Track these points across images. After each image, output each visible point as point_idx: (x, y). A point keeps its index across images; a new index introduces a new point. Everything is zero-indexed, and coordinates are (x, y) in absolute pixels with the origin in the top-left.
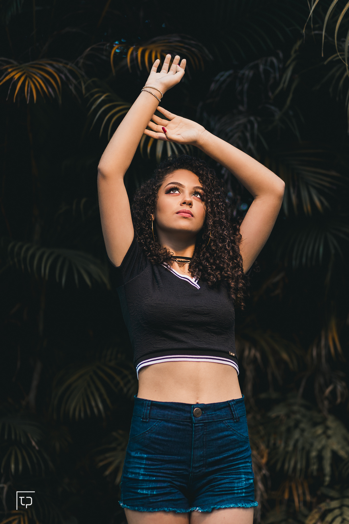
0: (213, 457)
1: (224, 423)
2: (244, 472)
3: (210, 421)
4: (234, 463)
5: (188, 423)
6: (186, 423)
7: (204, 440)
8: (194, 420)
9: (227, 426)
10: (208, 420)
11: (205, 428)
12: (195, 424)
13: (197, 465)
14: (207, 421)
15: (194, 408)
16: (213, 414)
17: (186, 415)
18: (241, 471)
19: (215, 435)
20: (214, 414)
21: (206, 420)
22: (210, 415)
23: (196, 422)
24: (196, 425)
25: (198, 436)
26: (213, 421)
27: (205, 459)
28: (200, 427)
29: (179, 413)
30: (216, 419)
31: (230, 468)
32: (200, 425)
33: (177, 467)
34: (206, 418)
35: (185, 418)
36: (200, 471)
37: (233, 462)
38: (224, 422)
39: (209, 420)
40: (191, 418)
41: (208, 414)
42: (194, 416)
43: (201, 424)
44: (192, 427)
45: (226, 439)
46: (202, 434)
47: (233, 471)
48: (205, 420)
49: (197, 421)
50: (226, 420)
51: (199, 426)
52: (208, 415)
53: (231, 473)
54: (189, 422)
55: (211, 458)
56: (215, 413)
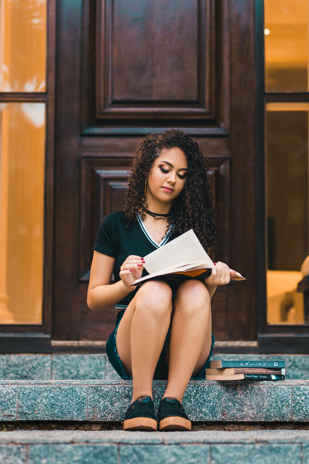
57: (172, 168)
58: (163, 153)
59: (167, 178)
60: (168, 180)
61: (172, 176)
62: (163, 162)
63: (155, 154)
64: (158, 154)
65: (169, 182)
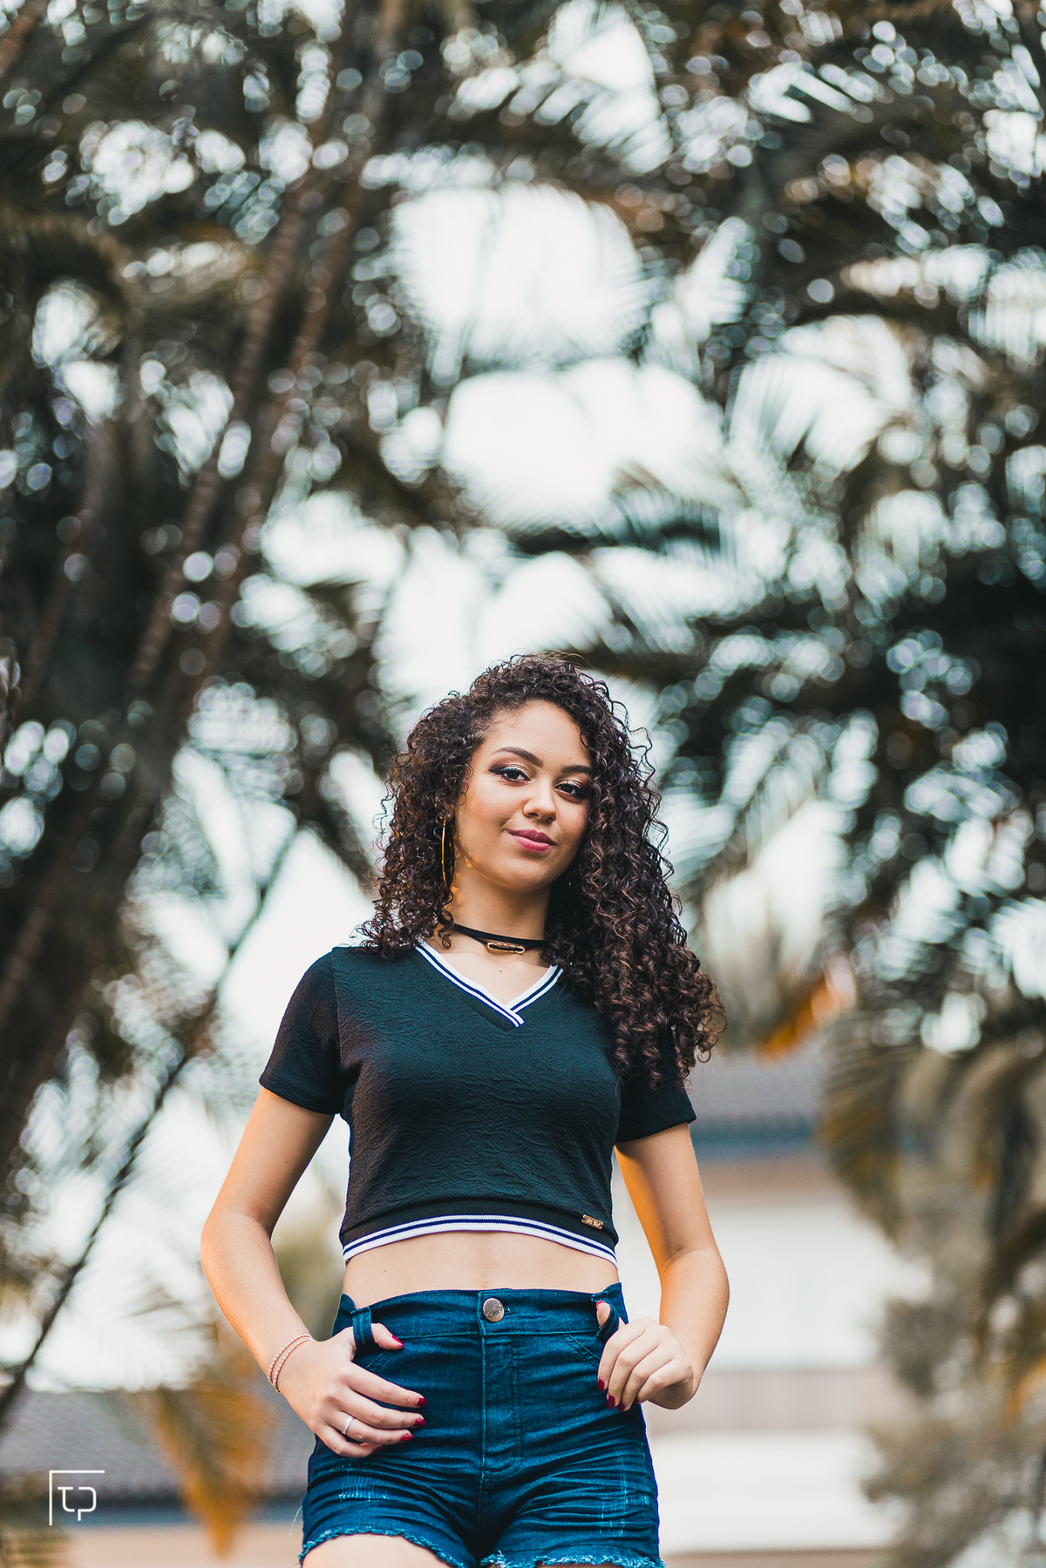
0: (540, 1429)
1: (567, 1342)
2: (627, 1472)
3: (527, 1333)
4: (600, 1445)
5: (470, 1341)
6: (463, 1340)
7: (514, 1383)
8: (484, 1329)
9: (576, 1350)
10: (521, 1330)
11: (515, 1350)
12: (487, 1337)
13: (499, 1448)
14: (519, 1333)
15: (483, 1300)
16: (536, 1317)
17: (462, 1320)
18: (619, 1467)
19: (545, 1370)
20: (539, 1317)
21: (518, 1330)
22: (529, 1317)
23: (491, 1334)
24: (490, 1342)
25: (495, 1372)
26: (536, 1333)
27: (518, 1431)
28: (501, 1348)
29: (444, 1317)
30: (544, 1331)
31: (589, 1460)
32: (500, 1341)
33: (446, 1455)
34: (516, 1323)
35: (462, 1327)
36: (506, 1467)
37: (597, 1443)
38: (568, 1339)
39: (524, 1330)
40: (475, 1326)
41: (523, 1315)
42: (483, 1317)
43: (504, 1340)
44: (479, 1349)
45: (575, 1381)
46: (508, 1367)
47: (599, 1466)
48: (514, 1330)
49: (492, 1332)
50: (573, 1334)
51: (498, 1344)
52: (523, 1317)
53: (593, 1472)
54: (472, 1337)
55: (535, 1430)
56: (542, 1314)
57: (537, 768)
58: (499, 726)
59: (525, 802)
60: (528, 808)
61: (541, 794)
62: (504, 750)
63: (471, 733)
64: (480, 733)
65: (531, 815)
